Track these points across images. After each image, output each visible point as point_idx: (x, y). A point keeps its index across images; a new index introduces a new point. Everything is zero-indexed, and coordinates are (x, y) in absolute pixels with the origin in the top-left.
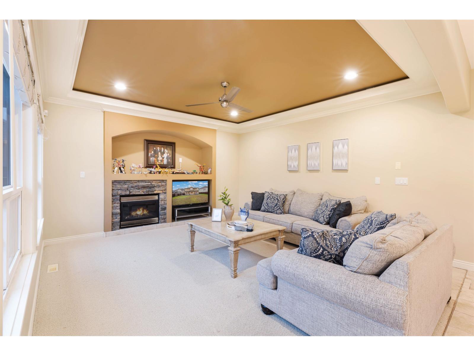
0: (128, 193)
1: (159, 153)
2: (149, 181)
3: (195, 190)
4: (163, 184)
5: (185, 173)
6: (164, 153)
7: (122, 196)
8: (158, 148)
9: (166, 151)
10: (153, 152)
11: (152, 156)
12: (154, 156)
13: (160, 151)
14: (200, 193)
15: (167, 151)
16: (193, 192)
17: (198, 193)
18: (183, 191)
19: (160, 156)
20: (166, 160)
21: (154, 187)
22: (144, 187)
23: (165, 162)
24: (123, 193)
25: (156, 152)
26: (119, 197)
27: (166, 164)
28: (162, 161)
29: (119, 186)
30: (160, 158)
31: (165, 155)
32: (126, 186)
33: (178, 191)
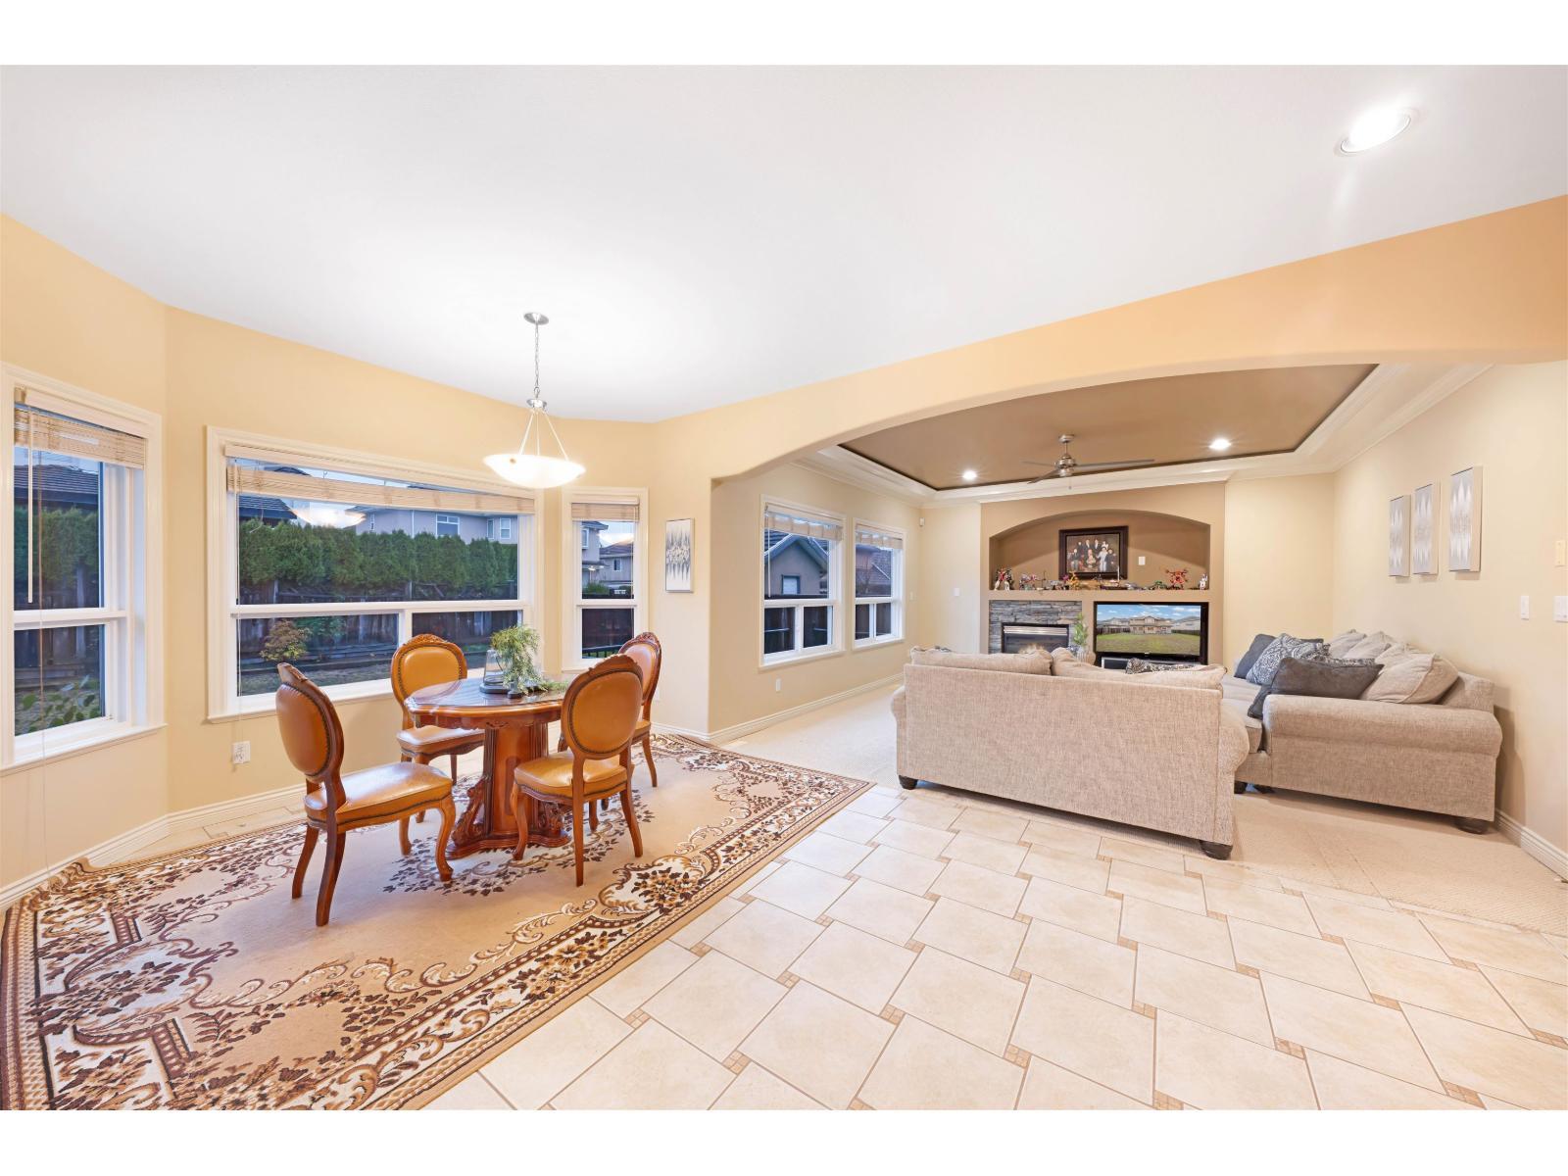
0: (1012, 620)
1: (1090, 551)
2: (1049, 603)
3: (1160, 624)
4: (1075, 608)
5: (1126, 588)
6: (1100, 549)
7: (1004, 624)
8: (1088, 543)
9: (1105, 545)
10: (1075, 551)
11: (1073, 558)
12: (1079, 558)
13: (1092, 547)
14: (1174, 632)
15: (1107, 546)
16: (1155, 629)
17: (1169, 631)
18: (1127, 624)
19: (1091, 557)
20: (1105, 563)
21: (1057, 613)
22: (1038, 612)
23: (1103, 567)
24: (1006, 620)
25: (1082, 550)
26: (999, 624)
27: (1105, 570)
28: (1094, 565)
29: (999, 609)
30: (1091, 560)
31: (1103, 554)
32: (1010, 609)
33: (1112, 623)
